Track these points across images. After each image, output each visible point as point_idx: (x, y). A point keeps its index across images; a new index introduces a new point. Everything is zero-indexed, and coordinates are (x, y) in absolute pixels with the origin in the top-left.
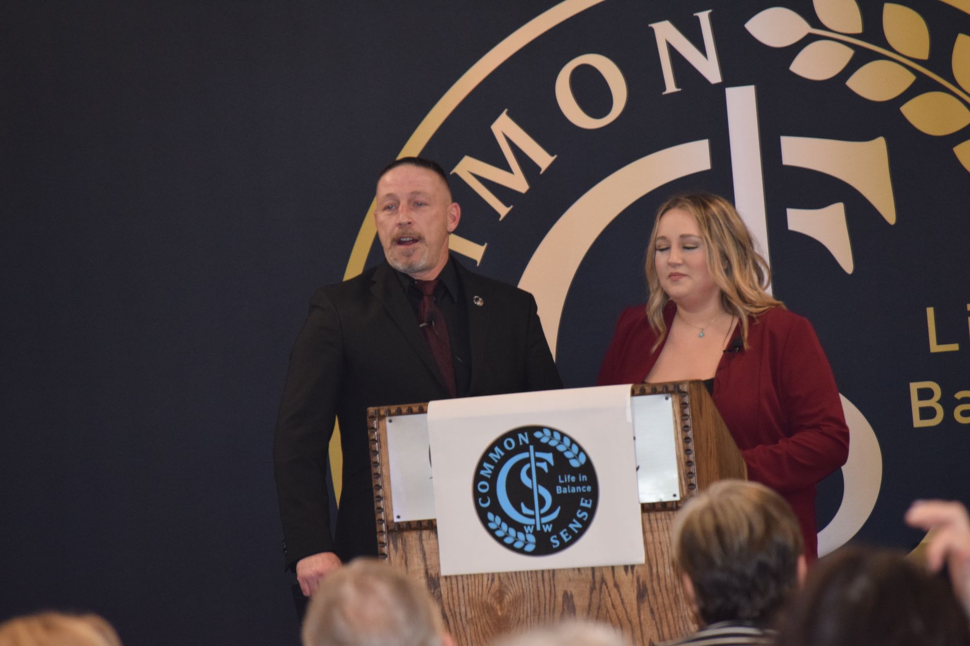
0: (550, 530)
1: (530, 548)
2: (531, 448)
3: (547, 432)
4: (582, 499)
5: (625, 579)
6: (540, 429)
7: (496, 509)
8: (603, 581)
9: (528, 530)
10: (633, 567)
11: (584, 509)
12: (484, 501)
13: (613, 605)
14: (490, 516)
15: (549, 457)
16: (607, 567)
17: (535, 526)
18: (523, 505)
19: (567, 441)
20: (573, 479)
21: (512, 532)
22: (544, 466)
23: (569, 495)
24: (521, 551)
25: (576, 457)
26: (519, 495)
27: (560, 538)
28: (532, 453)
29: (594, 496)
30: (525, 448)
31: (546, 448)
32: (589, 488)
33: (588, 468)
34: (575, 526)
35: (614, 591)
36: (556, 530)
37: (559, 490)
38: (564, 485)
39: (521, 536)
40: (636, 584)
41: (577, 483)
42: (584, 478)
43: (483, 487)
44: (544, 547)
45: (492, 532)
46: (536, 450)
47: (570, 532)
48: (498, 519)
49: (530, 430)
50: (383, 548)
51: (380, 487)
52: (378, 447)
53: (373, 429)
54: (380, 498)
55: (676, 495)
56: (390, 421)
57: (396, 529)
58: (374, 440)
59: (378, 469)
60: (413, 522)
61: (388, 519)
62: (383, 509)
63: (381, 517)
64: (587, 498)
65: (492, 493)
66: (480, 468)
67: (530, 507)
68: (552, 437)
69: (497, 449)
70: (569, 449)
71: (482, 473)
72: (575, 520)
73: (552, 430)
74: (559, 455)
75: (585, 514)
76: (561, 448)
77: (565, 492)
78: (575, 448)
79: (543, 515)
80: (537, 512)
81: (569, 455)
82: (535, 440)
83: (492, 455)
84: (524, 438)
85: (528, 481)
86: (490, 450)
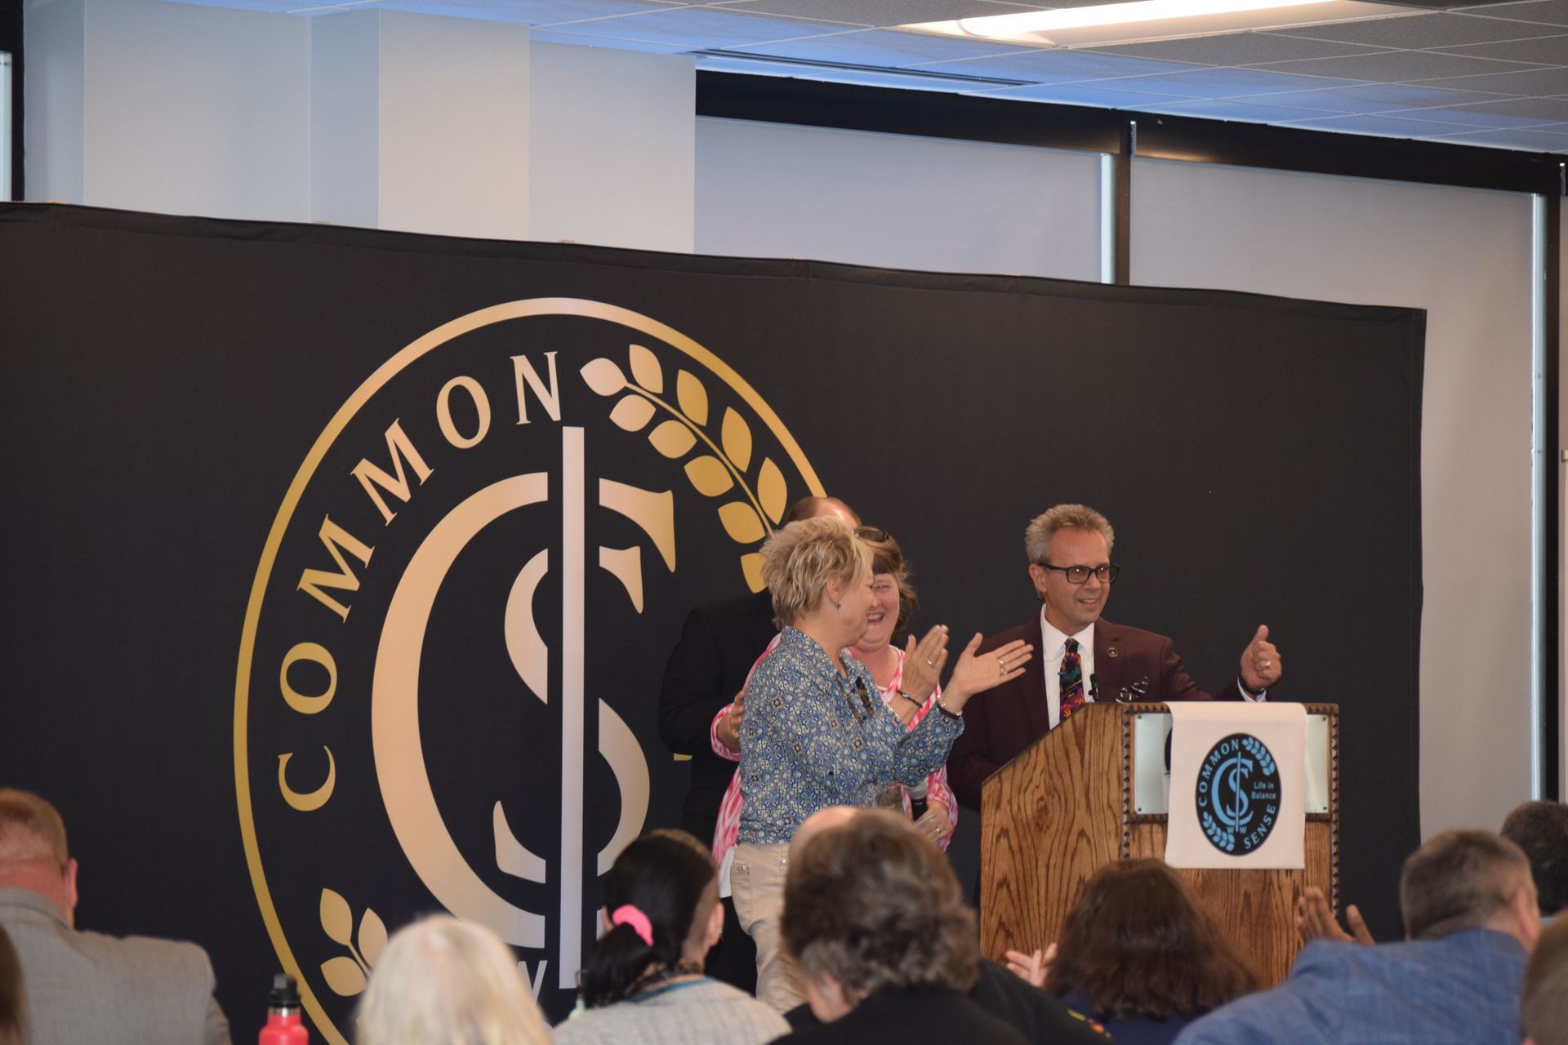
0: (1245, 832)
1: (1230, 847)
2: (1239, 754)
3: (1251, 740)
4: (1269, 806)
5: (1286, 881)
6: (1246, 736)
7: (1210, 809)
8: (1271, 883)
9: (1230, 830)
10: (1291, 871)
11: (1269, 815)
12: (1203, 801)
13: (1277, 906)
14: (1206, 815)
15: (1249, 763)
16: (1275, 870)
17: (1235, 827)
18: (1228, 807)
19: (1263, 751)
20: (1264, 786)
21: (1219, 831)
22: (1245, 771)
23: (1260, 800)
24: (1224, 850)
25: (1268, 766)
26: (1227, 798)
27: (1251, 840)
28: (1238, 760)
29: (1276, 803)
30: (1233, 754)
31: (1247, 755)
32: (1274, 796)
33: (1275, 778)
34: (1263, 829)
35: (1278, 892)
36: (1248, 834)
37: (1254, 795)
38: (1258, 791)
39: (1225, 835)
40: (1292, 887)
41: (1266, 791)
42: (1271, 786)
43: (1203, 787)
44: (1240, 850)
45: (1205, 830)
46: (1242, 757)
47: (1258, 835)
48: (1211, 819)
49: (1241, 737)
50: (1125, 838)
51: (1127, 779)
52: (1129, 741)
53: (1128, 724)
54: (1128, 790)
55: (1325, 808)
56: (1140, 718)
57: (1137, 821)
58: (1128, 735)
59: (1129, 762)
60: (1150, 815)
61: (1132, 811)
62: (1127, 801)
63: (1125, 809)
64: (1272, 805)
65: (1209, 794)
66: (1203, 769)
67: (1233, 809)
68: (1253, 746)
69: (1216, 753)
70: (1264, 758)
71: (1204, 773)
72: (1262, 825)
73: (1255, 739)
74: (1256, 763)
75: (1269, 819)
76: (1259, 757)
77: (1258, 797)
78: (1268, 758)
79: (1241, 818)
80: (1237, 814)
81: (1263, 763)
82: (1242, 747)
83: (1212, 758)
84: (1235, 744)
85: (1234, 785)
86: (1211, 753)
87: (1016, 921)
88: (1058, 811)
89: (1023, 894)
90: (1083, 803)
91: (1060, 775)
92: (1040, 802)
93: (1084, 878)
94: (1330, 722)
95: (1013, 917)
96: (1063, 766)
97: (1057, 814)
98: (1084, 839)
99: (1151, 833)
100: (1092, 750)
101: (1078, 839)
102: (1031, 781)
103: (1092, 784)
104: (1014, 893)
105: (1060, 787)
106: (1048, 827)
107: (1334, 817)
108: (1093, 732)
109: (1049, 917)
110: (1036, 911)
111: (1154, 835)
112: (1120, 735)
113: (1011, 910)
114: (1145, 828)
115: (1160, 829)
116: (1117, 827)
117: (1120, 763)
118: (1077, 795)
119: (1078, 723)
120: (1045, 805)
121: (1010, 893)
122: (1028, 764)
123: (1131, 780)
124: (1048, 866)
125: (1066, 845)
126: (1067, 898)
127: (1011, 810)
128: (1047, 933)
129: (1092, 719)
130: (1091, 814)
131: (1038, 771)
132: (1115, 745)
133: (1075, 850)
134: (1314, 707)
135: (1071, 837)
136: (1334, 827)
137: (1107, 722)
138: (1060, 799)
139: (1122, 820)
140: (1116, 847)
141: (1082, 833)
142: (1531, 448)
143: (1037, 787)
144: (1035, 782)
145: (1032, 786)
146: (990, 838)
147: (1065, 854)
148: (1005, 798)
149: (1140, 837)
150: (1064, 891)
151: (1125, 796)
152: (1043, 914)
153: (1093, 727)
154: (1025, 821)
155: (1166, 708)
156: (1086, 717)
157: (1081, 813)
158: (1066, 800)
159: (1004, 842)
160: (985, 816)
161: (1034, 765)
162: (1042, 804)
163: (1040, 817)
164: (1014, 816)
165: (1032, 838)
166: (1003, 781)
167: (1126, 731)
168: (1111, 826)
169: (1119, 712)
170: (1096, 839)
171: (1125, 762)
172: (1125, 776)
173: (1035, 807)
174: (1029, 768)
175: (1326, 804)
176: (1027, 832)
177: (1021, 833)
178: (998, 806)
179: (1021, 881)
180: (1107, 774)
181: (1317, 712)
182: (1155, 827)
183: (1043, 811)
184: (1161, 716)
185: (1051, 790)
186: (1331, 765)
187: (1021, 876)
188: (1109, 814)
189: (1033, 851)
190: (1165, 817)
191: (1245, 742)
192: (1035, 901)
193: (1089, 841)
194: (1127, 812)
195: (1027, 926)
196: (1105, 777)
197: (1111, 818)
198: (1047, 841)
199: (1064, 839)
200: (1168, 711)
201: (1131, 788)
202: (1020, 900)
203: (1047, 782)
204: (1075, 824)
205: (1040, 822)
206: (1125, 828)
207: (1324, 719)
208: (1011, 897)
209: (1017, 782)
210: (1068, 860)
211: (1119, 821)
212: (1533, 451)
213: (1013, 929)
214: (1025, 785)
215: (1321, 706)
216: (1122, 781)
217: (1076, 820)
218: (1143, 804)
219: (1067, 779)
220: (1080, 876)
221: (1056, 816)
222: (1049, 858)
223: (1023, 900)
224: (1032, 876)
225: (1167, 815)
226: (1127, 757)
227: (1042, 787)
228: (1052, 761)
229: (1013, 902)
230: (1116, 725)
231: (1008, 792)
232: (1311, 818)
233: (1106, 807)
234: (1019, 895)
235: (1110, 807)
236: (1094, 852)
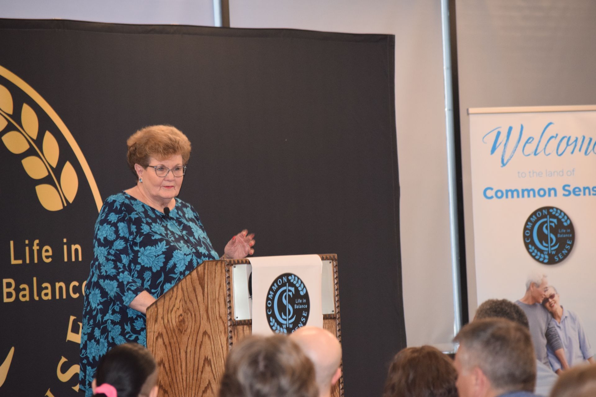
0: (292, 327)
2: (287, 284)
3: (293, 276)
6: (290, 275)
7: (273, 315)
9: (284, 326)
11: (304, 317)
12: (269, 311)
14: (271, 319)
15: (293, 289)
17: (287, 325)
18: (283, 314)
19: (300, 282)
20: (301, 301)
21: (278, 327)
22: (291, 294)
23: (299, 309)
25: (302, 290)
28: (287, 287)
29: (308, 310)
30: (284, 285)
32: (306, 306)
33: (306, 296)
34: (300, 325)
37: (296, 307)
38: (297, 304)
39: (281, 329)
41: (302, 304)
42: (305, 301)
43: (269, 304)
45: (271, 327)
46: (289, 286)
48: (274, 321)
49: (288, 275)
50: (230, 334)
51: (230, 302)
52: (230, 280)
53: (228, 271)
54: (230, 307)
55: (333, 311)
56: (235, 267)
57: (236, 324)
58: (229, 277)
59: (230, 292)
60: (243, 320)
61: (233, 319)
62: (230, 313)
63: (229, 318)
64: (305, 311)
65: (272, 307)
66: (269, 294)
67: (285, 315)
68: (295, 279)
69: (275, 284)
70: (300, 286)
71: (270, 296)
72: (300, 322)
73: (295, 276)
74: (296, 289)
75: (304, 319)
76: (297, 285)
77: (298, 308)
78: (302, 286)
79: (289, 319)
80: (287, 318)
81: (300, 289)
82: (289, 281)
83: (273, 287)
84: (285, 279)
85: (285, 302)
86: (273, 285)
87: (169, 384)
88: (191, 321)
89: (172, 368)
90: (205, 317)
91: (191, 301)
92: (180, 317)
93: (207, 357)
94: (333, 265)
95: (167, 382)
96: (192, 296)
97: (190, 323)
98: (207, 336)
99: (243, 330)
100: (209, 287)
101: (203, 336)
102: (174, 306)
103: (210, 306)
104: (168, 369)
105: (192, 309)
106: (185, 331)
107: (338, 316)
108: (209, 277)
109: (188, 381)
110: (181, 378)
111: (245, 331)
112: (224, 277)
113: (166, 378)
114: (240, 328)
115: (248, 328)
116: (225, 329)
117: (225, 293)
118: (201, 312)
119: (200, 273)
120: (183, 319)
121: (165, 368)
122: (172, 296)
123: (231, 302)
124: (186, 352)
125: (196, 340)
126: (198, 369)
127: (164, 322)
128: (188, 389)
129: (208, 270)
130: (210, 322)
131: (178, 301)
132: (222, 284)
133: (202, 342)
134: (325, 256)
135: (199, 335)
136: (338, 322)
137: (216, 271)
138: (191, 315)
139: (228, 324)
140: (225, 339)
141: (205, 333)
142: (445, 108)
143: (178, 309)
144: (177, 306)
145: (175, 309)
146: (152, 339)
147: (196, 345)
148: (160, 316)
149: (237, 333)
150: (196, 366)
151: (229, 311)
152: (184, 379)
153: (209, 274)
154: (172, 328)
155: (248, 261)
156: (204, 269)
157: (204, 322)
158: (195, 315)
159: (160, 341)
160: (149, 327)
161: (176, 297)
162: (181, 318)
163: (181, 325)
164: (166, 325)
165: (177, 337)
166: (159, 307)
167: (228, 275)
168: (222, 328)
169: (223, 265)
170: (214, 336)
171: (228, 292)
172: (228, 300)
173: (177, 320)
174: (173, 299)
175: (334, 309)
176: (173, 334)
177: (170, 335)
178: (156, 321)
179: (171, 362)
180: (218, 299)
181: (327, 259)
182: (245, 327)
183: (182, 322)
184: (245, 265)
185: (186, 310)
186: (335, 288)
187: (171, 359)
188: (220, 322)
189: (177, 345)
190: (250, 321)
191: (290, 278)
192: (180, 373)
193: (209, 337)
194: (231, 319)
195: (176, 386)
196: (217, 301)
197: (222, 323)
198: (185, 339)
199: (195, 337)
200: (249, 263)
201: (232, 306)
202: (171, 372)
203: (183, 306)
204: (201, 328)
205: (181, 328)
206: (230, 329)
207: (330, 262)
208: (166, 371)
209: (166, 307)
210: (198, 348)
211: (226, 325)
212: (446, 109)
213: (168, 388)
214: (171, 308)
215: (328, 255)
216: (227, 302)
217: (201, 326)
218: (239, 315)
219: (195, 303)
220: (205, 356)
221: (190, 324)
222: (187, 347)
223: (173, 372)
224: (177, 358)
225: (251, 320)
226: (229, 289)
227: (181, 309)
228: (186, 294)
229: (167, 373)
230: (221, 272)
231: (162, 313)
232: (326, 317)
233: (218, 318)
234: (170, 369)
235: (220, 317)
236: (212, 343)
